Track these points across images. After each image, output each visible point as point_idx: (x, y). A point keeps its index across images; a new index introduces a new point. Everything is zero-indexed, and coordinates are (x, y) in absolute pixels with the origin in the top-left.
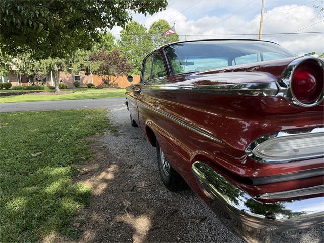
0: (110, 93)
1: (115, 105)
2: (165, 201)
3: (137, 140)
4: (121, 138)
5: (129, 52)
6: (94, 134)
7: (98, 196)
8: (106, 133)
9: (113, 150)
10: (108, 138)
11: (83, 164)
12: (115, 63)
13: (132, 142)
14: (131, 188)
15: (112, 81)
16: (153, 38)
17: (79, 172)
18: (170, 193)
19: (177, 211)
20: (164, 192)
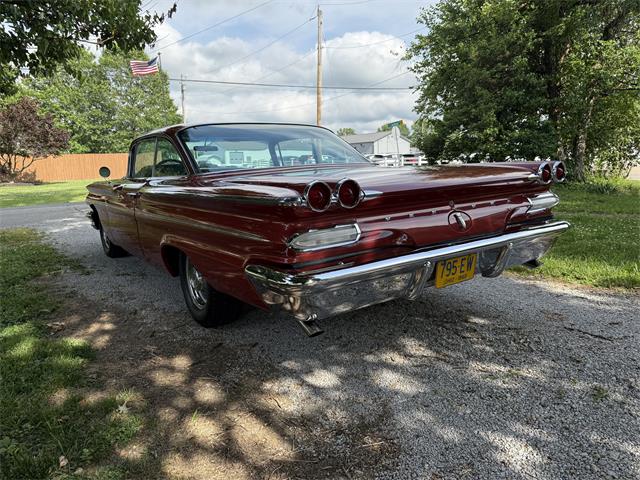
0: (18, 195)
1: (48, 221)
2: (203, 339)
3: (129, 278)
4: (96, 277)
5: (55, 101)
6: (40, 275)
7: (103, 349)
8: (63, 271)
9: (94, 295)
10: (70, 279)
11: (48, 319)
12: (26, 128)
13: (120, 280)
14: (150, 334)
15: (19, 167)
16: (111, 74)
17: (51, 328)
18: (207, 330)
19: (221, 344)
20: (200, 331)
